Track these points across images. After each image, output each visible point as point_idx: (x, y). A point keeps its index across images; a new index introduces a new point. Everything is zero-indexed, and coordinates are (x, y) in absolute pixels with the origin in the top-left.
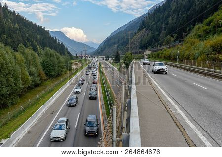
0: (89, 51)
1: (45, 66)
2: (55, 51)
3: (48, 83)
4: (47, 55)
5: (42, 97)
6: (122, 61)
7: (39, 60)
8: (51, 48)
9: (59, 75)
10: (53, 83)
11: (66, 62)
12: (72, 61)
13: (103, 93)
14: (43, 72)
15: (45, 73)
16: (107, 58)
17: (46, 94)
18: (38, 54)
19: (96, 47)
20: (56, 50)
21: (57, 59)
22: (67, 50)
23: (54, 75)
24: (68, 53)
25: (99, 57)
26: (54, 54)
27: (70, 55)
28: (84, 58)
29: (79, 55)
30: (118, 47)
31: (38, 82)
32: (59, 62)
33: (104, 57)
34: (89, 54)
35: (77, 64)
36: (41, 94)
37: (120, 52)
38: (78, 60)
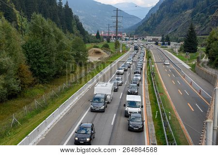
0: (125, 24)
1: (33, 53)
2: (52, 23)
3: (36, 91)
4: (35, 30)
5: (24, 121)
6: (201, 49)
7: (20, 41)
8: (45, 15)
9: (58, 75)
10: (46, 91)
11: (75, 47)
12: (88, 46)
13: (154, 119)
14: (26, 68)
15: (31, 69)
16: (166, 41)
17: (32, 115)
18: (17, 27)
19: (142, 16)
20: (54, 20)
21: (58, 41)
22: (77, 20)
23: (49, 74)
24: (80, 27)
25: (148, 38)
26: (52, 30)
27: (83, 32)
28: (113, 40)
29: (102, 33)
30: (193, 14)
31: (16, 87)
32: (61, 47)
33: (160, 38)
34: (125, 31)
35: (98, 53)
36: (20, 114)
37: (196, 27)
38: (100, 45)
